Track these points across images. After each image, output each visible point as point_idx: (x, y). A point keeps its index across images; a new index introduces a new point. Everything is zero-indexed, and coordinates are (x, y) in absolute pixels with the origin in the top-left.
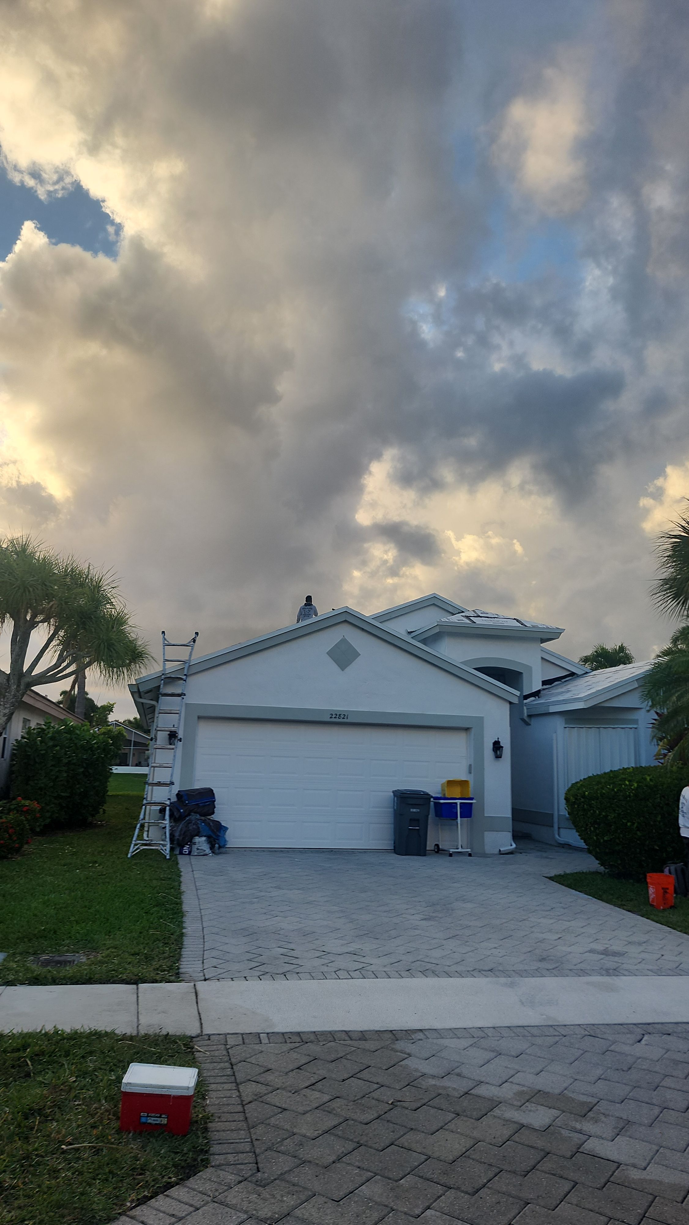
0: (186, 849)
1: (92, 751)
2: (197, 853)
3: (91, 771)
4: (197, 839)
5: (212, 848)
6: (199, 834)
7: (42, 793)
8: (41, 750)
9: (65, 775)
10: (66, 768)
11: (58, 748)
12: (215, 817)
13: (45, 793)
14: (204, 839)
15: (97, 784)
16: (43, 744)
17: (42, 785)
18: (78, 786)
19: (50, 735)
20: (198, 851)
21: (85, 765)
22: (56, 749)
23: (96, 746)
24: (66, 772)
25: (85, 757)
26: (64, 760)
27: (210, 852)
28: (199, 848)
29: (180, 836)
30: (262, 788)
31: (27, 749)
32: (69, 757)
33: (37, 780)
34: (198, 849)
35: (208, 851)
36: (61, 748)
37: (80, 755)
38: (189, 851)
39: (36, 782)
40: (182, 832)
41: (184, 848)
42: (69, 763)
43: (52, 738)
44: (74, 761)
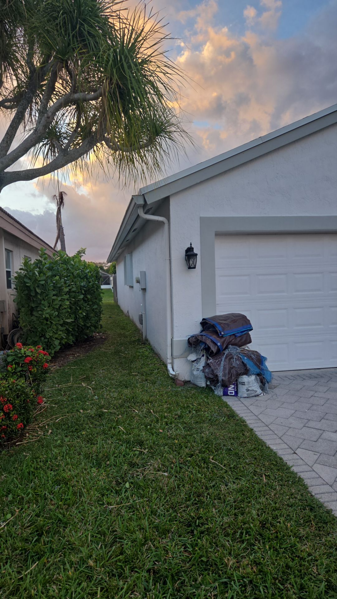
0: (231, 389)
1: (87, 279)
2: (247, 394)
3: (89, 296)
4: (245, 378)
5: (263, 388)
6: (246, 372)
7: (48, 323)
8: (40, 281)
9: (68, 303)
10: (68, 296)
11: (57, 278)
12: (251, 347)
13: (51, 323)
14: (253, 377)
15: (95, 307)
16: (42, 274)
17: (48, 316)
18: (80, 311)
19: (47, 266)
20: (248, 392)
21: (83, 292)
22: (56, 278)
23: (90, 274)
24: (68, 300)
25: (82, 284)
26: (65, 289)
27: (261, 392)
28: (250, 389)
29: (224, 375)
30: (286, 309)
31: (26, 280)
32: (69, 286)
33: (41, 311)
34: (248, 390)
35: (259, 391)
36: (60, 278)
37: (78, 283)
38: (235, 392)
39: (40, 312)
40: (227, 371)
41: (229, 389)
42: (69, 292)
43: (50, 269)
44: (74, 289)
